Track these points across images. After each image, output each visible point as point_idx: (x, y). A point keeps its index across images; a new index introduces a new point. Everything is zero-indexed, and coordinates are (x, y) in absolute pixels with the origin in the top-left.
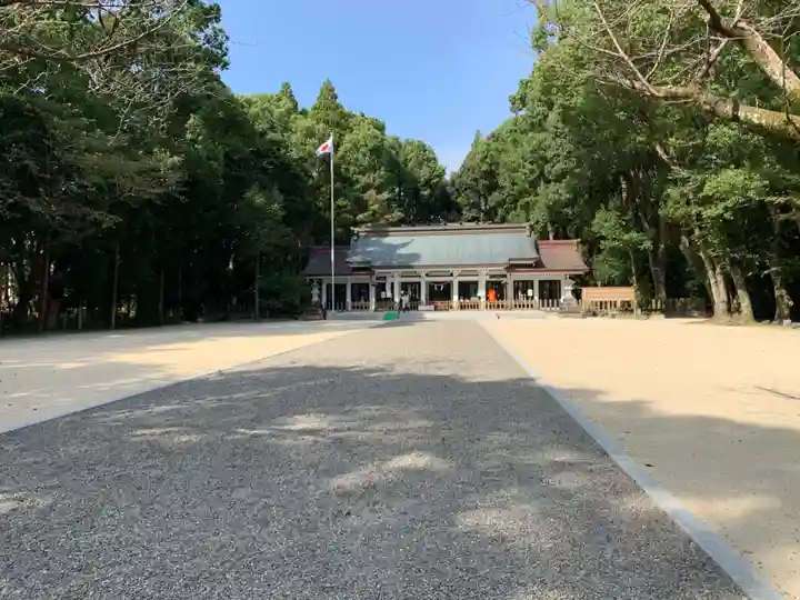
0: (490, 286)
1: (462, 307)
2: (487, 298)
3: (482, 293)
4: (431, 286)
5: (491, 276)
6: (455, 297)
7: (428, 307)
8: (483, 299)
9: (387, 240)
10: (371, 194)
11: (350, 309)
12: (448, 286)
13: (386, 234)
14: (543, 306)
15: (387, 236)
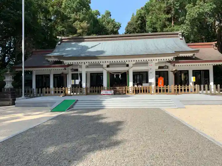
0: (158, 74)
1: (137, 92)
2: (157, 85)
3: (152, 80)
4: (111, 75)
5: (160, 68)
6: (131, 84)
7: (109, 92)
8: (153, 86)
9: (83, 44)
10: (77, 24)
11: (52, 92)
12: (125, 75)
13: (82, 40)
14: (200, 90)
15: (84, 41)
